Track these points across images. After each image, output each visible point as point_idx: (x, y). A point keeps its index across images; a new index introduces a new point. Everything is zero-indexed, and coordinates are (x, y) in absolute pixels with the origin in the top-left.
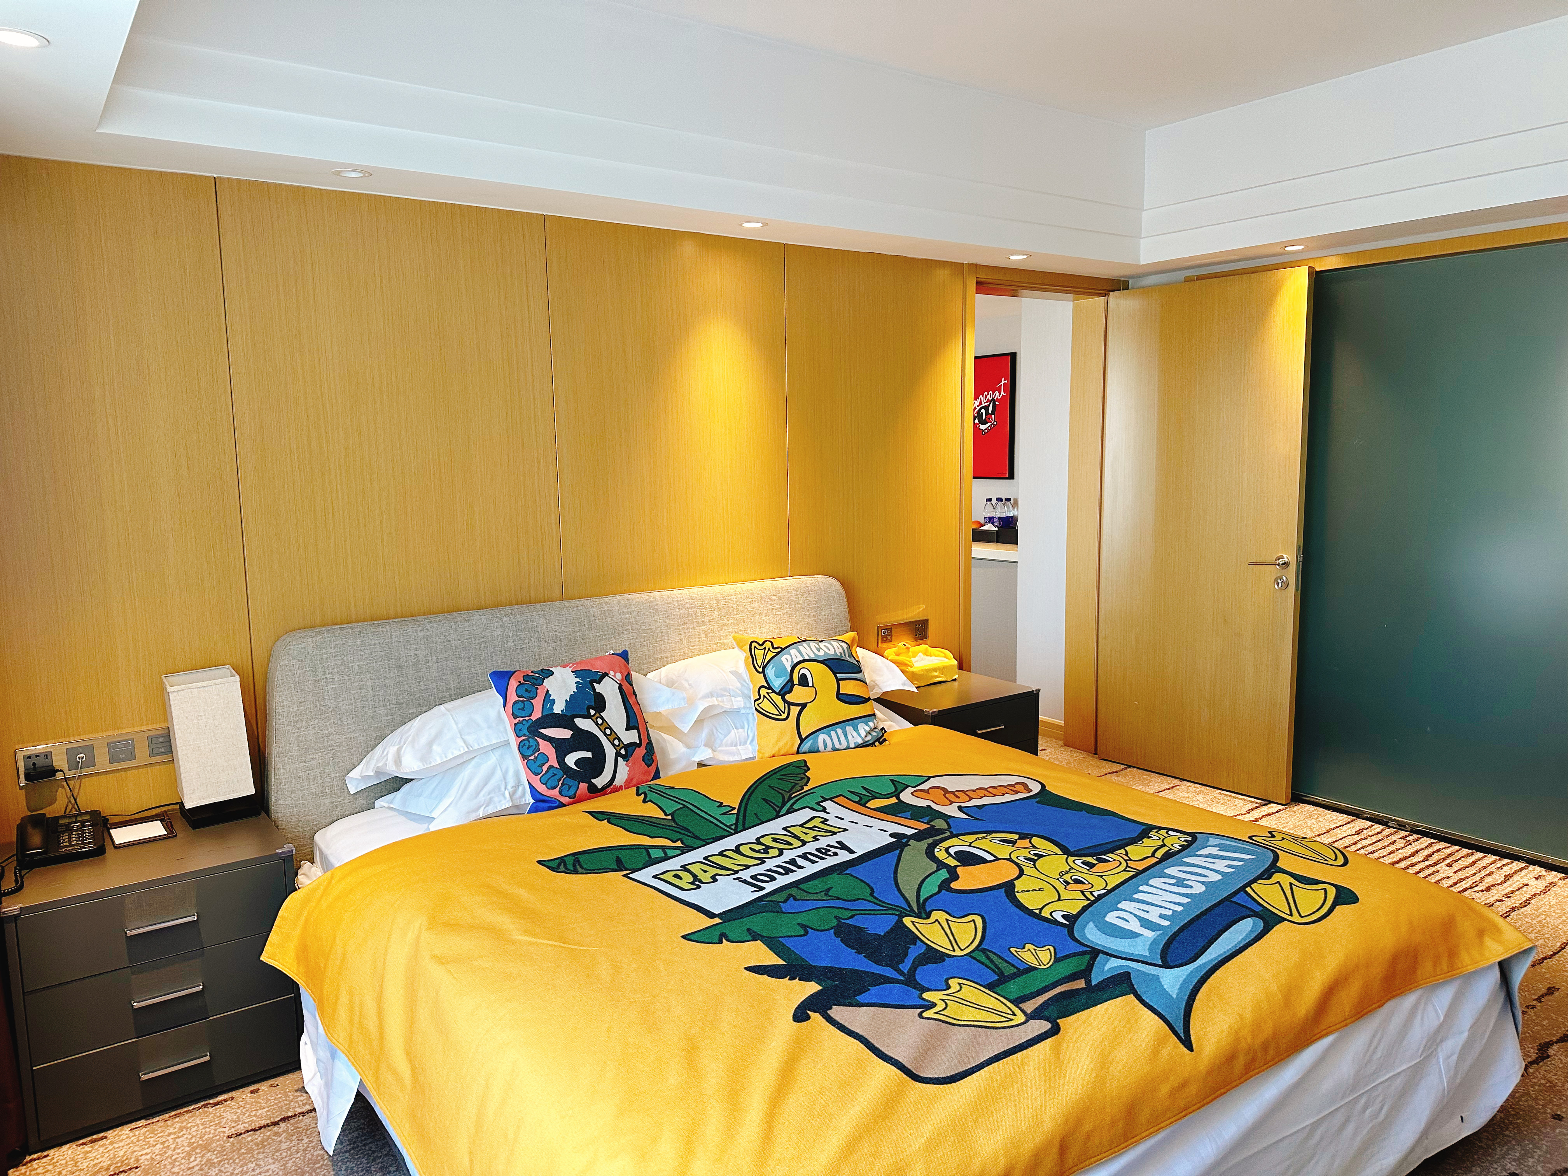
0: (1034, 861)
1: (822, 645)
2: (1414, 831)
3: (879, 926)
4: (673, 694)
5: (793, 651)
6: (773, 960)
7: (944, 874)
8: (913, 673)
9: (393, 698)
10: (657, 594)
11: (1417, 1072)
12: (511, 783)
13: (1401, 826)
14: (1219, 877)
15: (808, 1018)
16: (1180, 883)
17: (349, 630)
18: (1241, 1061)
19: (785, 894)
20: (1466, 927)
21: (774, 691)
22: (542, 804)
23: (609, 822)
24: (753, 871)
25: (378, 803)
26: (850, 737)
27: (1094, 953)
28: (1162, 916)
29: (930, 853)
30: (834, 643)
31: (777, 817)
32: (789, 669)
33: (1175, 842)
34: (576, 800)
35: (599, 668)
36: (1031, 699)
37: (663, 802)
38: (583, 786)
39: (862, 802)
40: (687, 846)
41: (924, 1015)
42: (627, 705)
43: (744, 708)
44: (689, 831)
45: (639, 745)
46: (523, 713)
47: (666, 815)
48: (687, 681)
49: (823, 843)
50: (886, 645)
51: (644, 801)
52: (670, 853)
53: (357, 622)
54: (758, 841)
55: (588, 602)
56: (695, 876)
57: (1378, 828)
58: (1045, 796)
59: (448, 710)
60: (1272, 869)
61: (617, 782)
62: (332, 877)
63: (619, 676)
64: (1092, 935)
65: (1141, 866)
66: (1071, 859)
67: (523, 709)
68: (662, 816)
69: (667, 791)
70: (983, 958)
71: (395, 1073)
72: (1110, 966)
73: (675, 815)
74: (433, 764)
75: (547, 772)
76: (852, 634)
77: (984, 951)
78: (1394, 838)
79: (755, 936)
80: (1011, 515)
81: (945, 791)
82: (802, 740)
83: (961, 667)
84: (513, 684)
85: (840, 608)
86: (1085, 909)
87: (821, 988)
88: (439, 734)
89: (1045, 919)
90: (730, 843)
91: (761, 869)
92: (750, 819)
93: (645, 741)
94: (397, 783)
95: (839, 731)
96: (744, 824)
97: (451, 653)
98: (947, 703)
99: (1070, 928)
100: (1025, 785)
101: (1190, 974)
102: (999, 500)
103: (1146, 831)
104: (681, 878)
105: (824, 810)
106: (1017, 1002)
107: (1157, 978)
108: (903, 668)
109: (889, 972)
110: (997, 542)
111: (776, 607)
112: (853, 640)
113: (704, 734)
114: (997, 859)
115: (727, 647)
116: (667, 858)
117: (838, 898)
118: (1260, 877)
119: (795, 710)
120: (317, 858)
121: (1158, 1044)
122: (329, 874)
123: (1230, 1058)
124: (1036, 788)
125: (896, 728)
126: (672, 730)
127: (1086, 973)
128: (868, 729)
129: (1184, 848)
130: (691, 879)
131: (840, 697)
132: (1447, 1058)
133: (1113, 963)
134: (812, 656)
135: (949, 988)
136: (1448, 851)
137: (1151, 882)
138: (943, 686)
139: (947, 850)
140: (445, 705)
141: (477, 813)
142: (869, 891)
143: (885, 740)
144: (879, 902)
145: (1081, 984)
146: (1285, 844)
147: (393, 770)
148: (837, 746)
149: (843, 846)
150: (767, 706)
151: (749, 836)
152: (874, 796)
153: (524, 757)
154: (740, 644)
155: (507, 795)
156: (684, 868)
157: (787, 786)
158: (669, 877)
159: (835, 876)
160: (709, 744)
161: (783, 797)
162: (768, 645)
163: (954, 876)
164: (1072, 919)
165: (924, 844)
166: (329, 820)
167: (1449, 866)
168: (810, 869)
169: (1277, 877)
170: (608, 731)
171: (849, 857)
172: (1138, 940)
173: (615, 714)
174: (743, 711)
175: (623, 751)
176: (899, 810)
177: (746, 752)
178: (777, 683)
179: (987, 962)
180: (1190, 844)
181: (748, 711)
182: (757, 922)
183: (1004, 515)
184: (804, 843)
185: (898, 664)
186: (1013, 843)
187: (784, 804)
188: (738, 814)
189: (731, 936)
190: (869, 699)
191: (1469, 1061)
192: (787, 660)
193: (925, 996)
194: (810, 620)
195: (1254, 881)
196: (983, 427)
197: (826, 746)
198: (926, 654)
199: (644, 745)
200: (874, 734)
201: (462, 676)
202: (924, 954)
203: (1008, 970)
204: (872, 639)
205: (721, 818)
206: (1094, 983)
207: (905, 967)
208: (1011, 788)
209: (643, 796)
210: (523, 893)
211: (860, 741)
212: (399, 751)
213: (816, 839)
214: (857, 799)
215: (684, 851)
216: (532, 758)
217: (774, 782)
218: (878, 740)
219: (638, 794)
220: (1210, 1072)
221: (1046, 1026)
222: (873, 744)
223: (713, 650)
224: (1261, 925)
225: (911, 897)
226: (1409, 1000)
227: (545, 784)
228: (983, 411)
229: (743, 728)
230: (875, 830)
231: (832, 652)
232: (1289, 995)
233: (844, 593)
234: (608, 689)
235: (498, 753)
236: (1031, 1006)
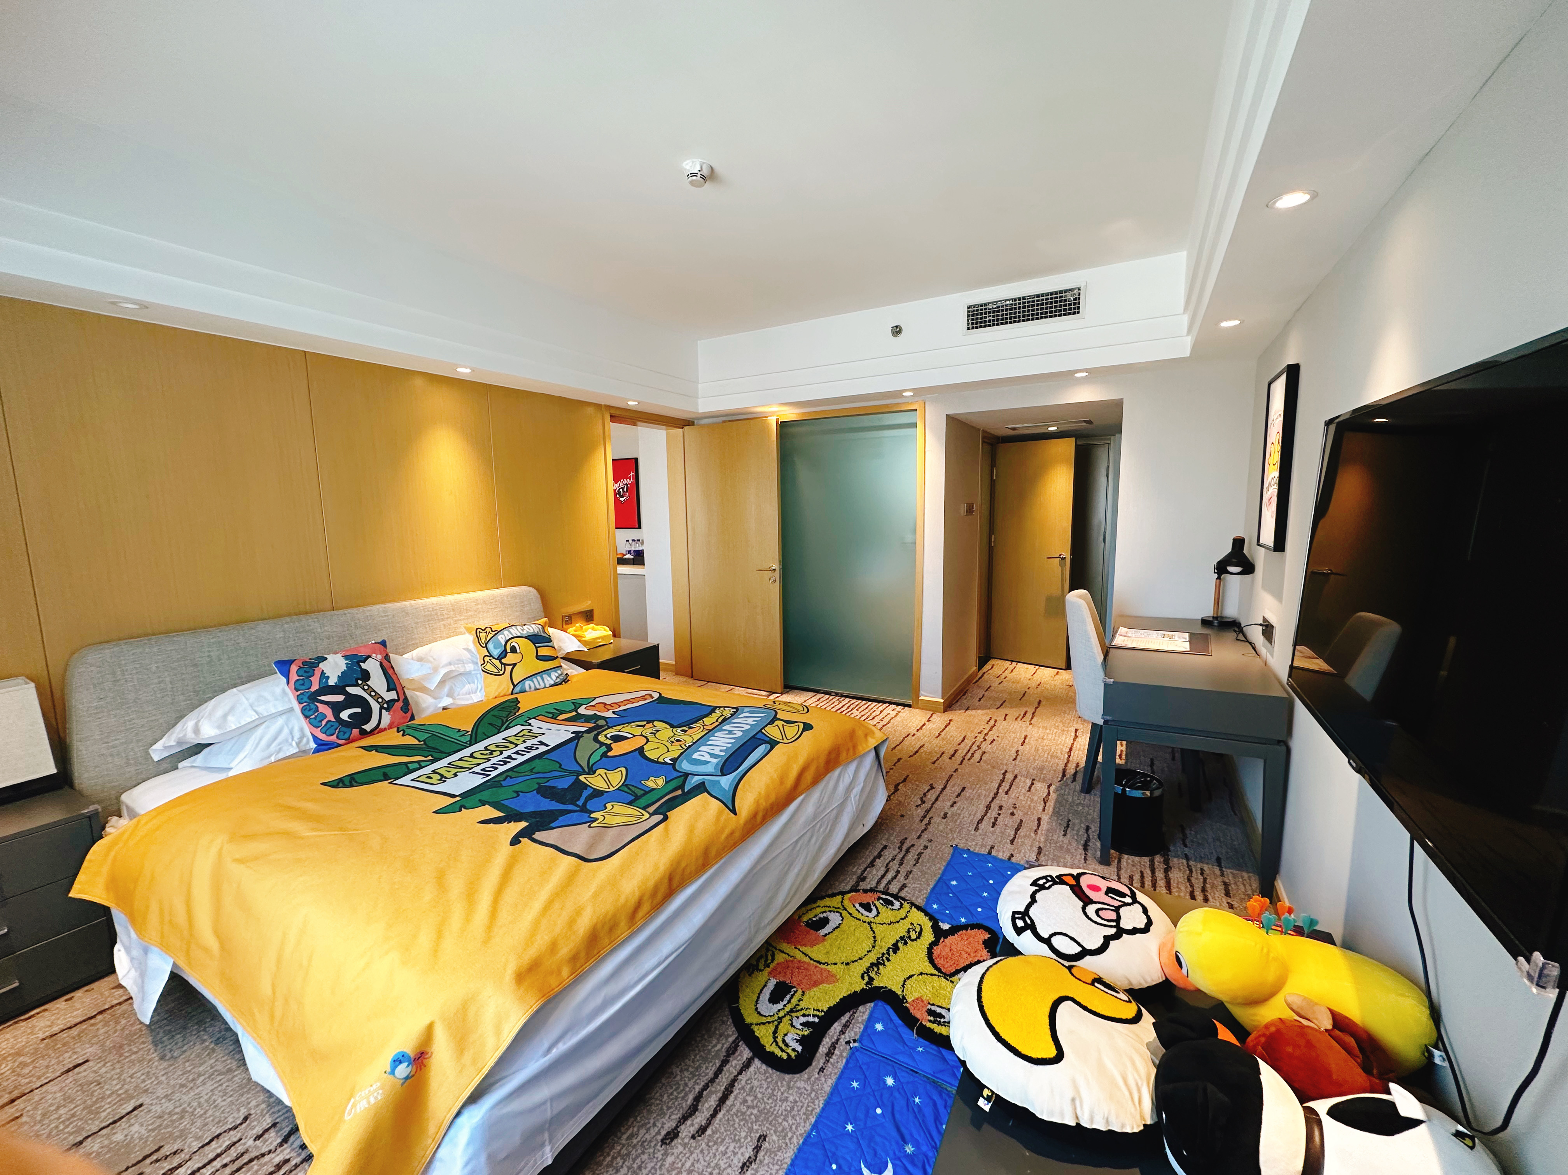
0: (655, 734)
1: (525, 627)
2: (842, 696)
3: (564, 783)
4: (422, 665)
5: (506, 632)
6: (498, 814)
7: (604, 749)
8: (585, 641)
9: (191, 688)
10: (407, 603)
11: (842, 806)
12: (297, 735)
13: (837, 694)
14: (749, 727)
15: (520, 842)
16: (730, 732)
17: (146, 641)
18: (760, 815)
19: (504, 776)
20: (860, 733)
21: (494, 658)
22: (322, 746)
23: (377, 751)
24: (482, 766)
25: (180, 765)
26: (546, 681)
27: (686, 775)
28: (721, 751)
29: (596, 739)
30: (533, 626)
31: (499, 733)
32: (504, 644)
33: (728, 713)
34: (349, 741)
35: (363, 653)
36: (655, 649)
37: (417, 734)
38: (355, 732)
39: (554, 717)
40: (435, 758)
41: (592, 826)
42: (388, 676)
43: (474, 670)
44: (437, 749)
45: (398, 700)
46: (303, 687)
47: (420, 741)
48: (432, 657)
49: (529, 743)
50: (568, 626)
51: (403, 735)
52: (423, 764)
53: (153, 635)
54: (486, 749)
55: (354, 611)
56: (442, 776)
57: (827, 696)
58: (662, 699)
59: (239, 691)
60: (775, 719)
61: (382, 726)
62: (138, 822)
63: (379, 657)
64: (685, 766)
65: (710, 728)
66: (675, 729)
67: (303, 684)
68: (417, 742)
69: (420, 727)
70: (626, 789)
71: (206, 950)
72: (694, 781)
73: (427, 741)
74: (228, 730)
75: (325, 725)
76: (546, 619)
77: (626, 785)
78: (834, 700)
79: (483, 803)
80: (641, 549)
81: (605, 704)
82: (515, 686)
83: (614, 636)
84: (294, 668)
85: (537, 605)
86: (682, 754)
87: (528, 824)
88: (232, 709)
89: (661, 763)
90: (467, 752)
91: (488, 764)
92: (479, 737)
93: (402, 698)
94: (199, 748)
95: (539, 678)
96: (476, 740)
97: (240, 652)
98: (607, 656)
99: (674, 765)
100: (650, 695)
101: (735, 777)
102: (633, 540)
103: (713, 709)
104: (431, 778)
105: (530, 725)
106: (644, 808)
107: (719, 782)
108: (579, 638)
109: (571, 807)
110: (634, 564)
111: (493, 607)
112: (546, 622)
113: (446, 690)
114: (634, 736)
115: (460, 634)
116: (421, 767)
117: (539, 773)
118: (769, 724)
119: (509, 668)
120: (124, 812)
121: (720, 813)
122: (135, 820)
123: (755, 815)
124: (656, 696)
125: (575, 673)
126: (424, 689)
127: (682, 787)
128: (557, 675)
129: (732, 715)
130: (439, 777)
131: (538, 657)
132: (855, 797)
133: (696, 778)
134: (519, 634)
135: (606, 808)
136: (857, 703)
137: (716, 735)
138: (603, 647)
139: (606, 736)
140: (238, 688)
141: (270, 760)
142: (558, 765)
143: (568, 680)
144: (565, 770)
145: (679, 792)
146: (781, 707)
147: (193, 739)
148: (538, 687)
149: (542, 743)
150: (489, 667)
151: (480, 746)
152: (562, 712)
153: (306, 717)
154: (469, 630)
155: (294, 744)
156: (434, 772)
157: (504, 714)
158: (423, 779)
159: (537, 761)
160: (450, 695)
161: (503, 721)
162: (488, 630)
163: (609, 748)
164: (674, 760)
165: (593, 734)
166: (134, 783)
167: (857, 710)
168: (521, 759)
169: (777, 723)
170: (373, 694)
171: (546, 748)
172: (709, 764)
173: (378, 682)
174: (473, 672)
175: (385, 706)
176: (577, 718)
177: (476, 698)
178: (496, 653)
179: (628, 791)
180: (735, 713)
181: (476, 672)
182: (485, 795)
183: (637, 549)
184: (517, 745)
185: (575, 636)
186: (644, 726)
187: (503, 725)
188: (471, 735)
189: (467, 805)
190: (557, 657)
191: (864, 797)
192: (502, 638)
193: (592, 816)
194: (517, 613)
195: (766, 726)
196: (622, 499)
197: (530, 688)
198: (593, 629)
199: (401, 700)
200: (561, 677)
201: (252, 668)
202: (592, 793)
203: (639, 793)
204: (559, 622)
205: (459, 738)
206: (686, 790)
207: (580, 803)
208: (643, 698)
209: (402, 732)
210: (310, 806)
211: (552, 683)
212: (197, 724)
213: (524, 742)
214: (551, 716)
215: (433, 762)
216: (313, 716)
217: (495, 713)
218: (564, 681)
219: (398, 731)
220: (745, 825)
221: (661, 817)
222: (561, 684)
223: (450, 637)
224: (769, 746)
225: (584, 764)
226: (837, 772)
227: (325, 733)
228: (621, 490)
229: (474, 682)
230: (562, 731)
231: (532, 631)
232: (782, 780)
233: (539, 596)
234: (372, 666)
235: (284, 717)
236: (652, 809)
